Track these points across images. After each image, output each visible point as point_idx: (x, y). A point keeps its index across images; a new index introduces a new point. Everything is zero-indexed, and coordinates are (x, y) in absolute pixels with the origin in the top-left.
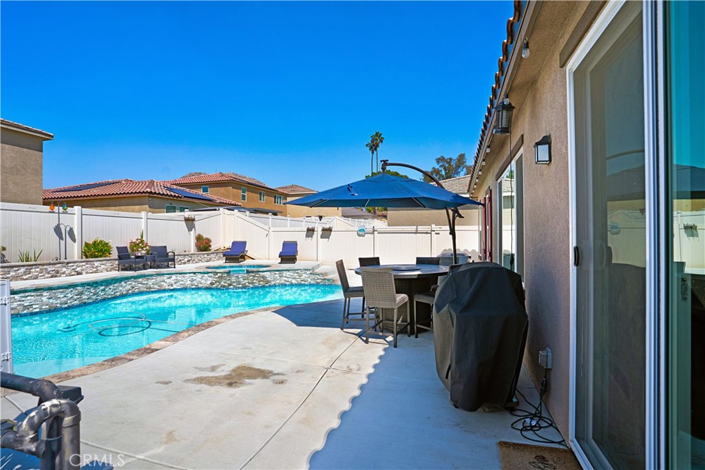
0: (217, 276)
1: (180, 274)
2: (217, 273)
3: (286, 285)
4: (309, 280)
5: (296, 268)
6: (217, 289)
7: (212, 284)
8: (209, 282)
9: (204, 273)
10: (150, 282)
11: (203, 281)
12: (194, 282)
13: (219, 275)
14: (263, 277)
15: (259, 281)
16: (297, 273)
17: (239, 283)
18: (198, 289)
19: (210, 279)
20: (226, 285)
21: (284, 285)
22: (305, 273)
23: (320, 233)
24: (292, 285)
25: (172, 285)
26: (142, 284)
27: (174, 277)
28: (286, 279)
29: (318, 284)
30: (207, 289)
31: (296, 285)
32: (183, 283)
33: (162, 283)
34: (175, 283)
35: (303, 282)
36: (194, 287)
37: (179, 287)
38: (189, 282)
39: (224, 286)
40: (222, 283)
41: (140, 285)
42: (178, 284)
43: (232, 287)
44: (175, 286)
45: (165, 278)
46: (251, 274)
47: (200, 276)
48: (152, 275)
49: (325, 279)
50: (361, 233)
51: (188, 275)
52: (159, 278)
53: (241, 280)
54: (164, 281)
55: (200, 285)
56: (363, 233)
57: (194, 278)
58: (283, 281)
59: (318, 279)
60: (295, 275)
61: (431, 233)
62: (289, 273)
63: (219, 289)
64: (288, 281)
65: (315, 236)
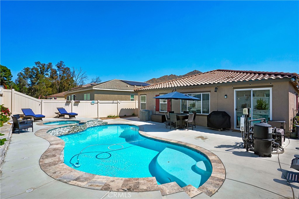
0: (72, 128)
2: (72, 126)
4: (97, 124)
6: (72, 134)
8: (67, 131)
9: (64, 127)
11: (64, 131)
12: (60, 132)
13: (73, 126)
17: (81, 129)
19: (68, 129)
20: (77, 131)
21: (89, 128)
22: (96, 121)
24: (92, 127)
28: (90, 125)
29: (101, 125)
30: (66, 135)
31: (93, 127)
35: (95, 125)
36: (60, 135)
38: (58, 133)
39: (76, 132)
40: (75, 131)
47: (62, 129)
49: (104, 123)
50: (92, 103)
51: (58, 129)
55: (62, 134)
56: (93, 103)
57: (60, 130)
59: (101, 123)
61: (117, 103)
62: (90, 122)
63: (73, 134)
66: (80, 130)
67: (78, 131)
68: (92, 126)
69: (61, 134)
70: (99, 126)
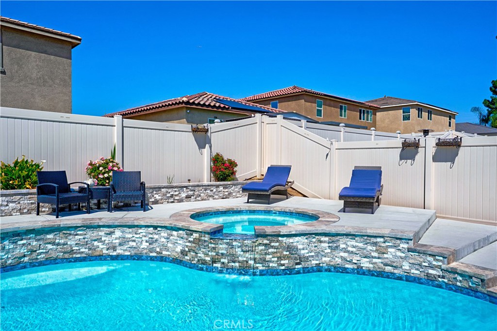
0: (191, 239)
1: (130, 227)
2: (192, 231)
3: (345, 271)
4: (406, 266)
5: (370, 232)
6: (191, 265)
7: (183, 253)
8: (179, 249)
9: (172, 229)
10: (72, 242)
11: (170, 245)
12: (155, 245)
13: (196, 235)
14: (289, 248)
15: (280, 258)
16: (375, 244)
17: (233, 258)
18: (162, 259)
19: (181, 242)
20: (208, 259)
21: (340, 270)
22: (394, 247)
23: (431, 149)
24: (359, 271)
25: (114, 248)
26: (54, 244)
27: (118, 233)
28: (345, 255)
29: (430, 280)
30: (176, 261)
31: (370, 273)
32: (134, 244)
33: (96, 243)
34: (120, 245)
35: (388, 269)
36: (154, 254)
37: (128, 253)
38: (145, 245)
39: (204, 262)
40: (201, 255)
41: (50, 246)
42: (125, 247)
43: (218, 265)
44: (119, 251)
45: (102, 233)
46: (260, 240)
47: (164, 234)
48: (76, 228)
49: (454, 271)
52: (90, 234)
53: (239, 251)
54: (99, 240)
55: (164, 253)
57: (156, 237)
58: (339, 261)
59: (432, 267)
60: (369, 248)
62: (353, 243)
63: (195, 266)
64: (351, 262)
65: (419, 157)
66: (226, 261)
67: (214, 262)
68: (366, 264)
69: (158, 250)
70: (416, 280)
